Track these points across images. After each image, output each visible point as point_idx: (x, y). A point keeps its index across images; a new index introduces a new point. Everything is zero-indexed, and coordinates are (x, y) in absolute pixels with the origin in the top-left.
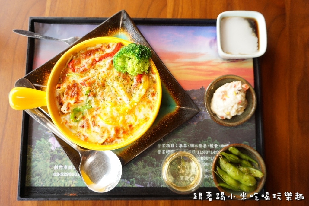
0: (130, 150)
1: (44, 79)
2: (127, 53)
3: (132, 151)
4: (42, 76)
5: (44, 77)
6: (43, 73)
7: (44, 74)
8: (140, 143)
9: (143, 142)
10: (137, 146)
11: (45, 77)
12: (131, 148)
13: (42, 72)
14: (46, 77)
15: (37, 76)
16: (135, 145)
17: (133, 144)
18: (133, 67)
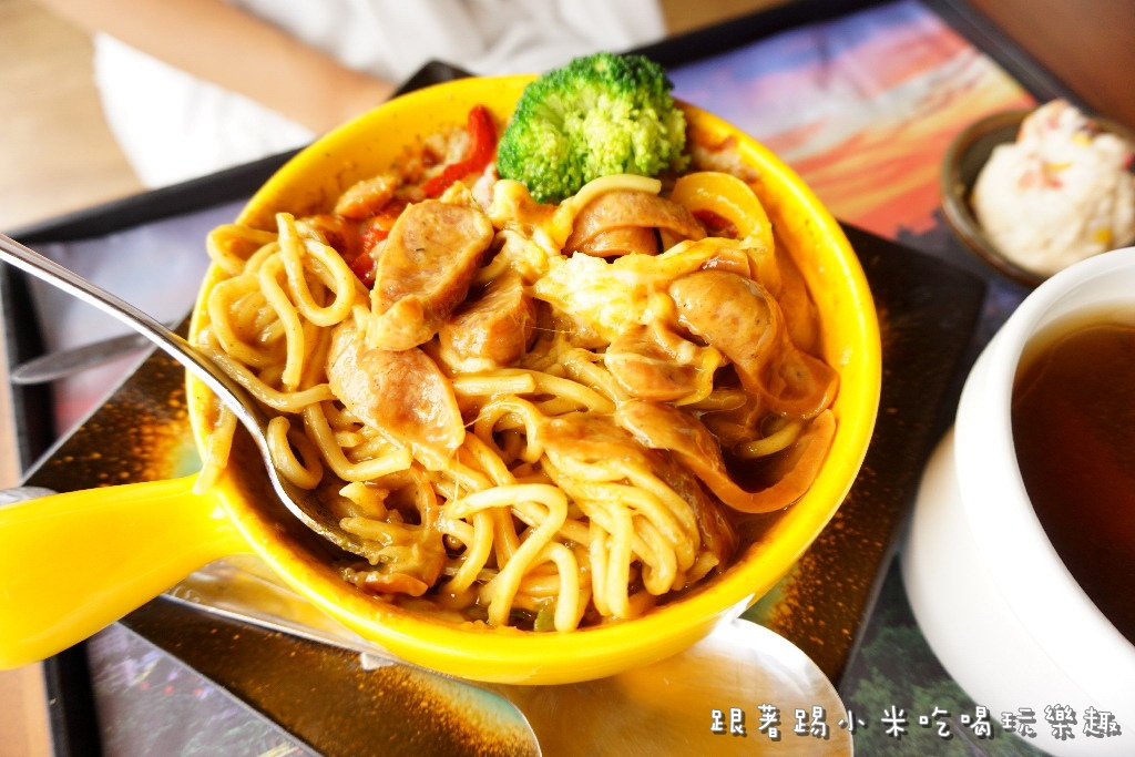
0: (800, 618)
1: (143, 462)
2: (563, 86)
3: (811, 614)
4: (127, 446)
5: (137, 450)
6: (124, 430)
7: (139, 434)
8: (825, 556)
9: (838, 540)
10: (822, 577)
11: (144, 452)
12: (795, 609)
13: (123, 425)
14: (152, 444)
15: (97, 455)
16: (803, 577)
17: (793, 581)
18: (622, 133)
